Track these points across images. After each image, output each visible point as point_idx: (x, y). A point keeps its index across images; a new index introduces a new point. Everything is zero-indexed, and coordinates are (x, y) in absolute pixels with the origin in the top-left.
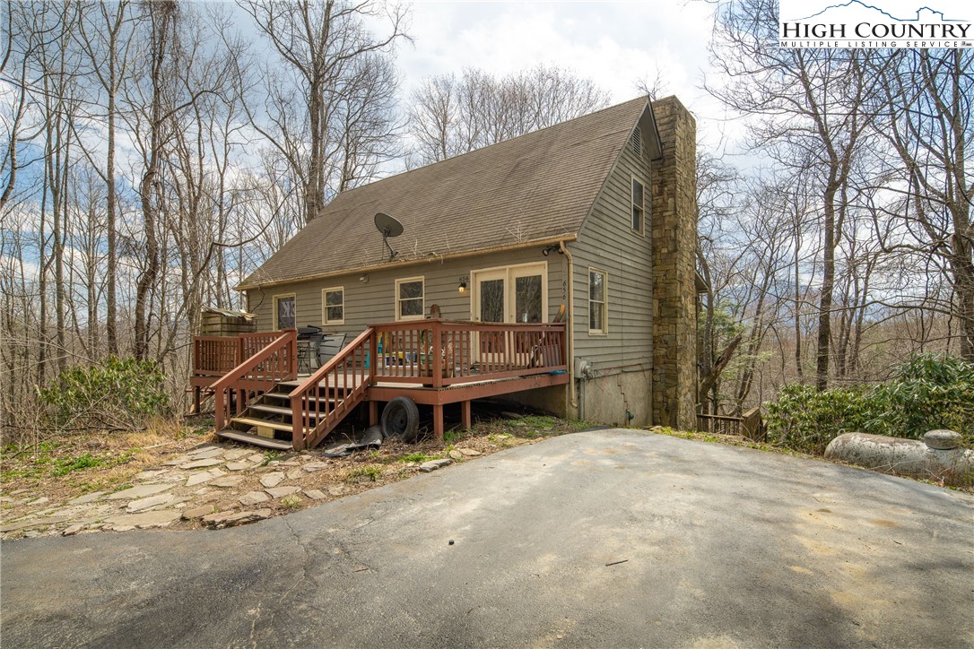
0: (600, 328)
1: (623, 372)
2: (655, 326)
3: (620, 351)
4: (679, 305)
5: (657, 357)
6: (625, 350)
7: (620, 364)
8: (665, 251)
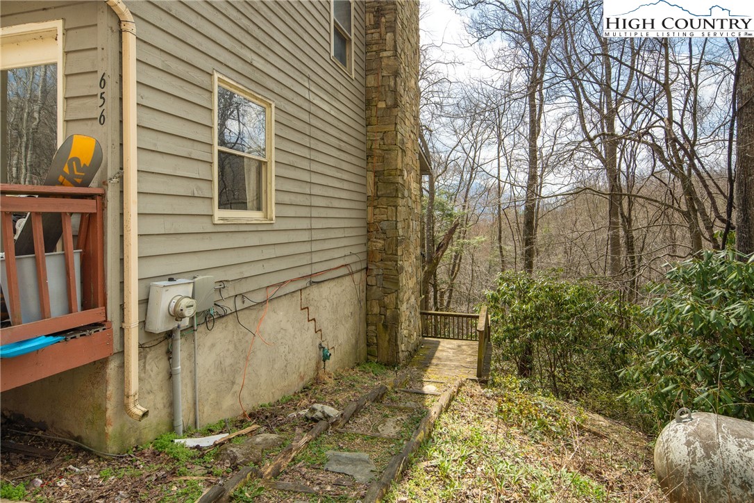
0: (259, 209)
1: (312, 283)
2: (370, 209)
3: (306, 248)
4: (400, 181)
5: (372, 252)
6: (316, 247)
7: (307, 271)
8: (382, 105)
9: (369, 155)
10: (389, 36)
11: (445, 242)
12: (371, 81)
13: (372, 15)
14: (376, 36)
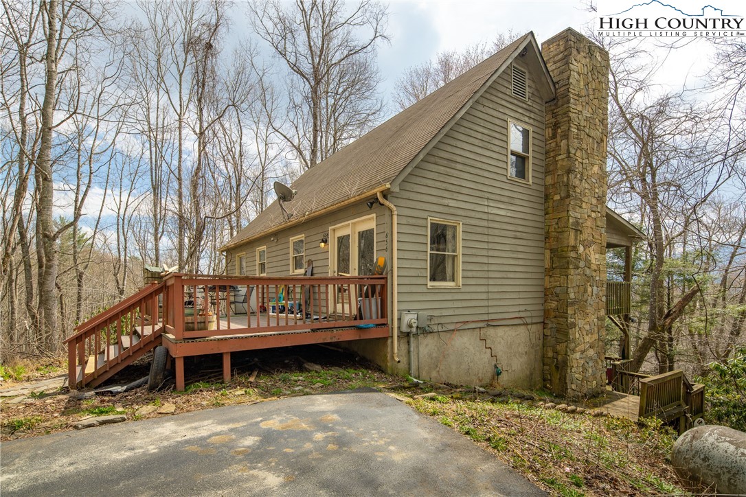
0: (453, 281)
1: (489, 326)
2: (547, 278)
3: (485, 303)
4: (572, 254)
5: (548, 310)
6: (491, 303)
7: (485, 317)
8: (557, 197)
9: (547, 237)
10: (564, 143)
11: (677, 309)
12: (549, 180)
13: (550, 129)
14: (553, 145)
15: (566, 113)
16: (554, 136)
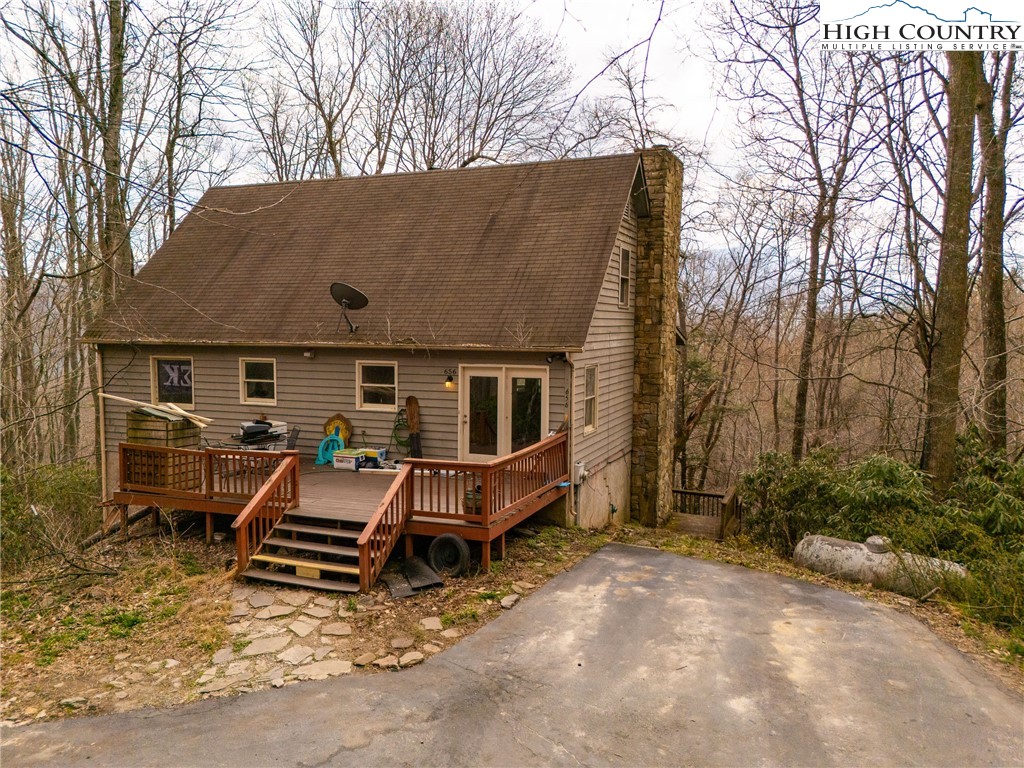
0: (591, 423)
1: (608, 463)
2: (636, 404)
3: (606, 442)
4: (661, 380)
5: (637, 438)
6: (611, 439)
7: (606, 456)
8: (649, 322)
9: (636, 361)
10: (657, 266)
11: (698, 412)
12: (640, 302)
13: (642, 248)
14: (646, 265)
15: (661, 237)
16: (647, 257)
